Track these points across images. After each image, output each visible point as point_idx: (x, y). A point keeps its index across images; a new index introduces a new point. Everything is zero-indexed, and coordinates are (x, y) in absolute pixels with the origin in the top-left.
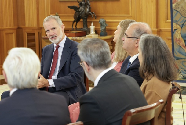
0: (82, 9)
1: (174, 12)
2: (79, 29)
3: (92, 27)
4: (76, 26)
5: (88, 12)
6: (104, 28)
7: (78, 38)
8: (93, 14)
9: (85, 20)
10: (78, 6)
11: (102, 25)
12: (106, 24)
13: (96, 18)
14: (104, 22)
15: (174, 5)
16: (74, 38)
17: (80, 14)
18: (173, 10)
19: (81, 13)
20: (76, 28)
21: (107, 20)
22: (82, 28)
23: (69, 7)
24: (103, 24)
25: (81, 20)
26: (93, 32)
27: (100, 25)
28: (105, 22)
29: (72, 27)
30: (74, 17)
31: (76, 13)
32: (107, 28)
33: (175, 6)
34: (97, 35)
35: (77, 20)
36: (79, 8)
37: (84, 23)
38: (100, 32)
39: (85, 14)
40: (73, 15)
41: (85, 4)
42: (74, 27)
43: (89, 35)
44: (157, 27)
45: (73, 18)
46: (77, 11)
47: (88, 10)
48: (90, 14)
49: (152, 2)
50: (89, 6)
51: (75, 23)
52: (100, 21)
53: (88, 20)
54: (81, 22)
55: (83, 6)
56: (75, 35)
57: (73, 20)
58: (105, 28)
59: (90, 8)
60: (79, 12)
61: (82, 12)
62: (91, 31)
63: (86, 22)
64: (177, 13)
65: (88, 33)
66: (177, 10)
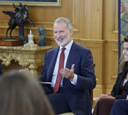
0: (18, 14)
1: (122, 23)
2: (15, 38)
3: (30, 36)
4: (10, 34)
5: (25, 19)
6: (43, 37)
7: (15, 48)
8: (31, 20)
9: (22, 28)
10: (14, 12)
11: (40, 34)
12: (45, 33)
13: (34, 26)
14: (43, 31)
15: (122, 15)
16: (9, 47)
17: (16, 21)
18: (121, 20)
19: (17, 19)
20: (11, 36)
21: (46, 29)
22: (17, 37)
23: (4, 12)
24: (42, 33)
25: (17, 27)
26: (31, 42)
27: (39, 34)
28: (45, 30)
29: (7, 34)
30: (9, 24)
31: (11, 19)
32: (46, 37)
33: (124, 16)
34: (36, 45)
35: (12, 27)
36: (16, 14)
37: (20, 31)
38: (38, 41)
39: (22, 21)
40: (8, 21)
41: (22, 9)
42: (9, 35)
43: (27, 44)
44: (103, 38)
45: (7, 24)
46: (12, 18)
47: (25, 16)
48: (28, 21)
49: (98, 10)
50: (27, 11)
51: (10, 30)
52: (39, 30)
53: (25, 28)
54: (17, 29)
55: (20, 12)
56: (11, 45)
57: (8, 27)
58: (45, 38)
59: (28, 14)
60: (16, 18)
61: (19, 19)
62: (29, 40)
63: (23, 29)
64: (125, 24)
65: (25, 42)
66: (126, 20)
